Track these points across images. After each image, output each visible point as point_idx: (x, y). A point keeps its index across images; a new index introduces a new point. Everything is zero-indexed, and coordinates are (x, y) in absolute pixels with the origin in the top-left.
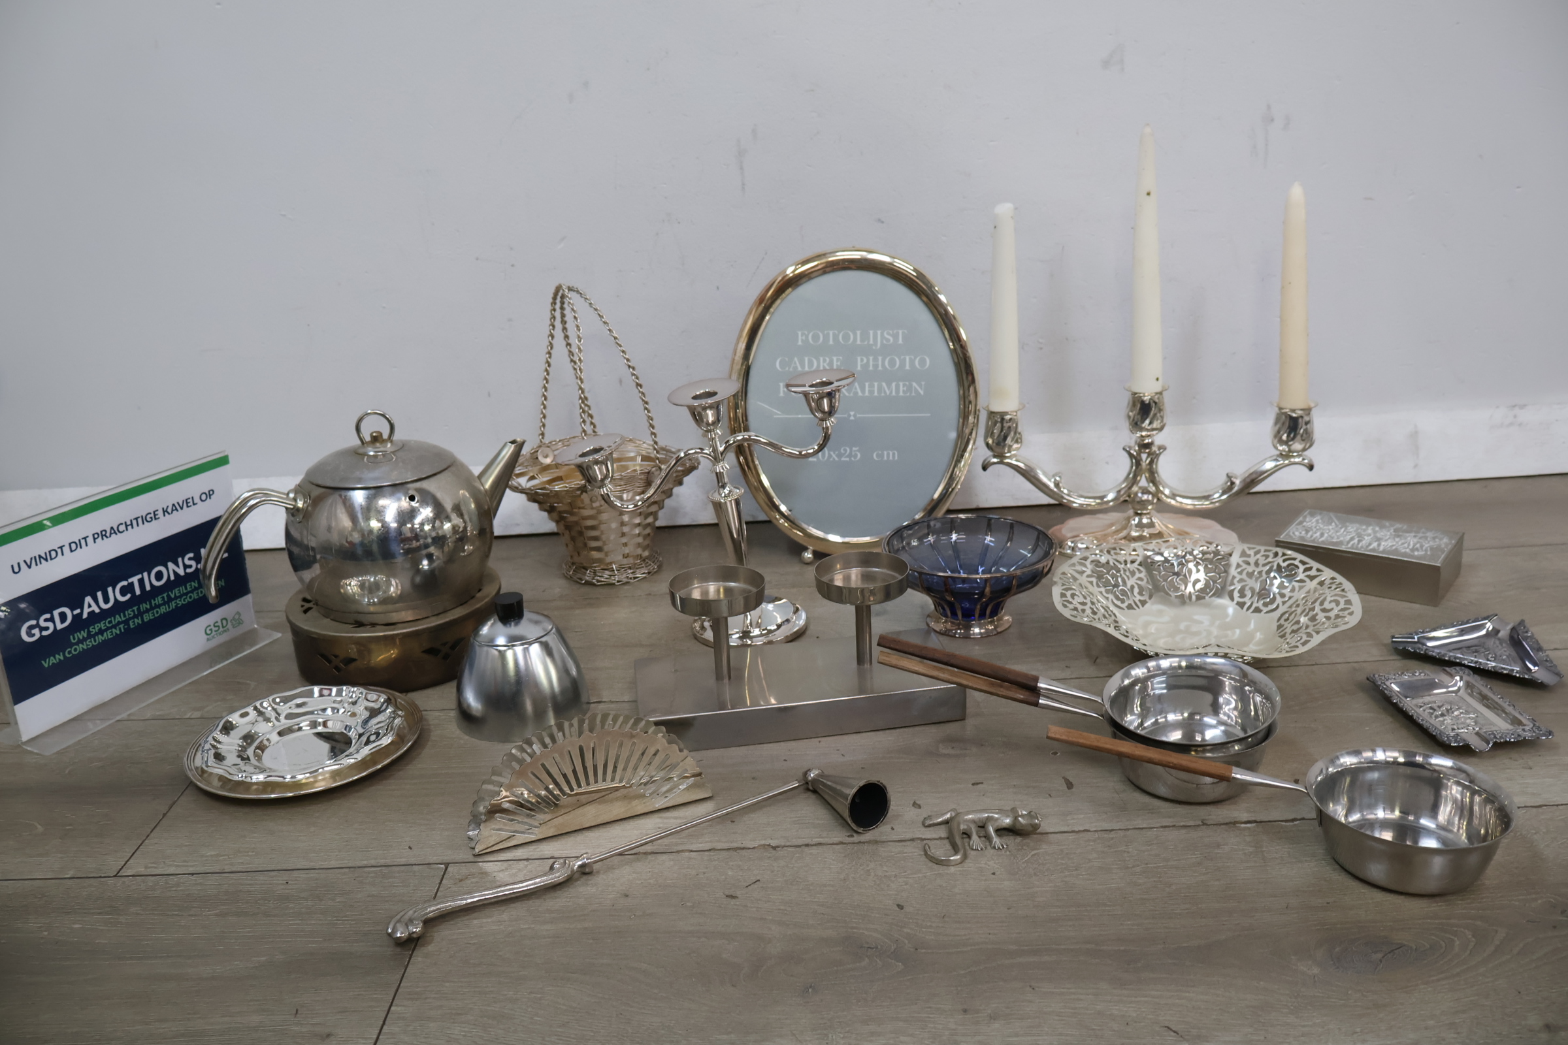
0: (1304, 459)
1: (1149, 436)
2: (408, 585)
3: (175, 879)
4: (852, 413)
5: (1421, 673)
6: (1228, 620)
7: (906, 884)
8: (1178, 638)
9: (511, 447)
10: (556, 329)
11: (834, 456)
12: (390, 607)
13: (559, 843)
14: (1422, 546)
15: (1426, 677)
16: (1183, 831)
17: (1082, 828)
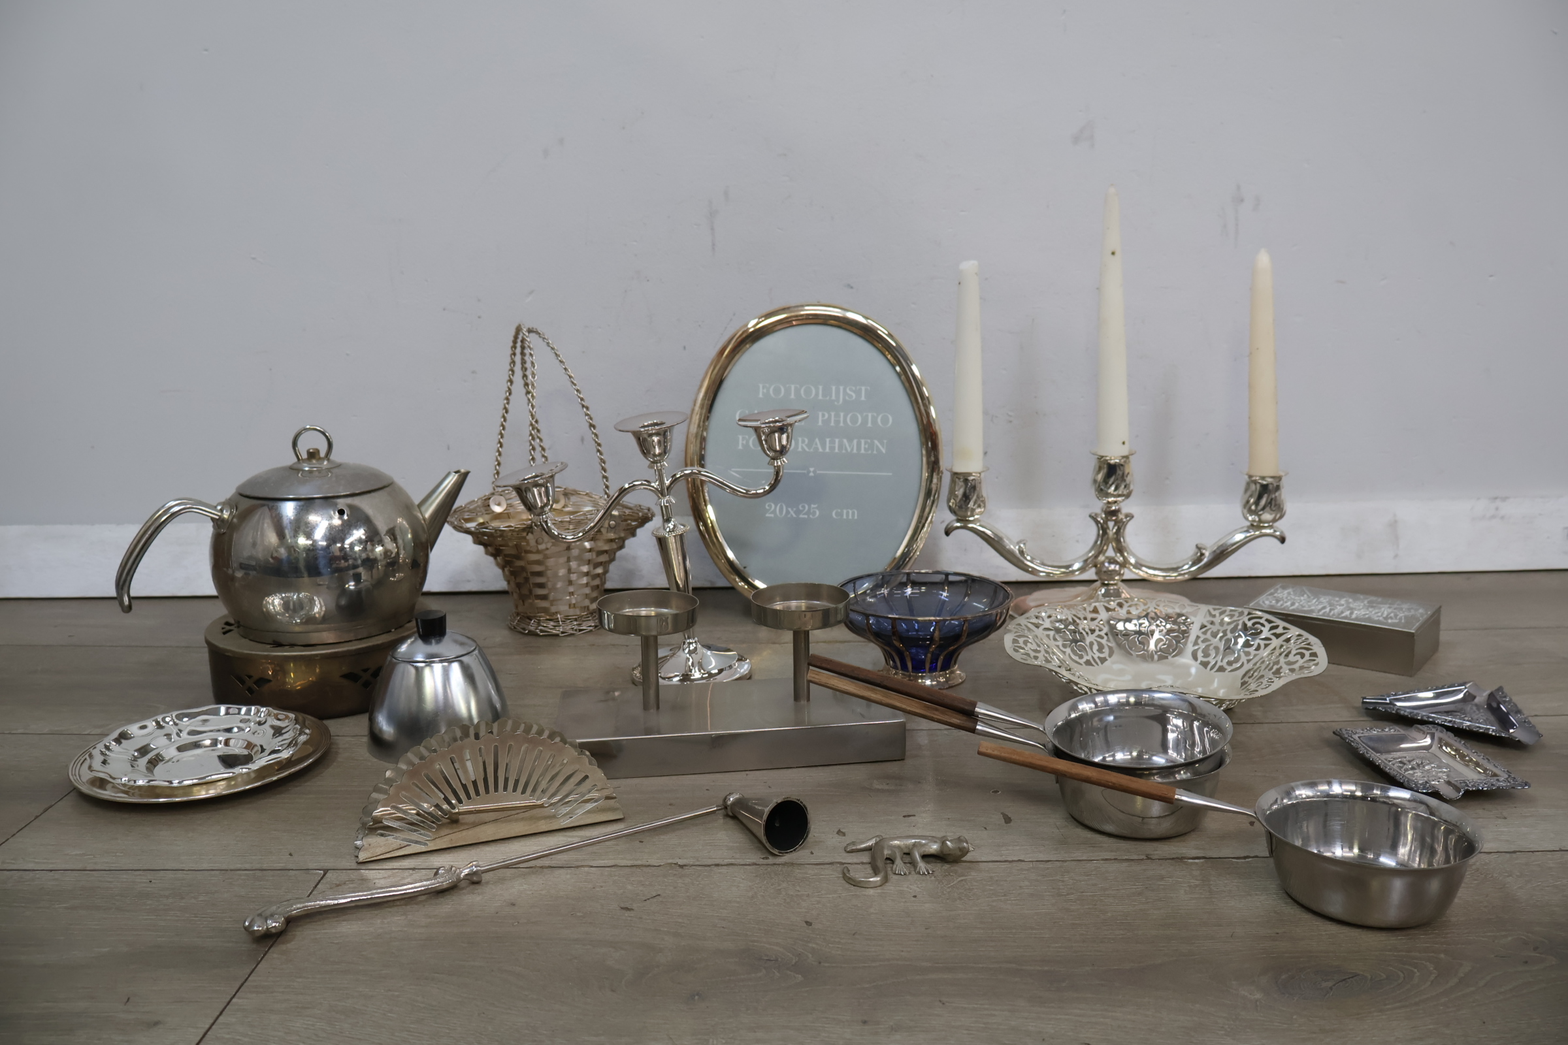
0: (1275, 531)
1: (1115, 502)
2: (333, 606)
3: (31, 874)
4: (812, 469)
5: (1391, 730)
6: (1190, 679)
7: (819, 902)
9: (455, 476)
10: (516, 374)
11: (792, 512)
12: (311, 627)
13: (451, 855)
14: (1396, 616)
15: (1396, 733)
16: (1125, 864)
17: (1016, 859)
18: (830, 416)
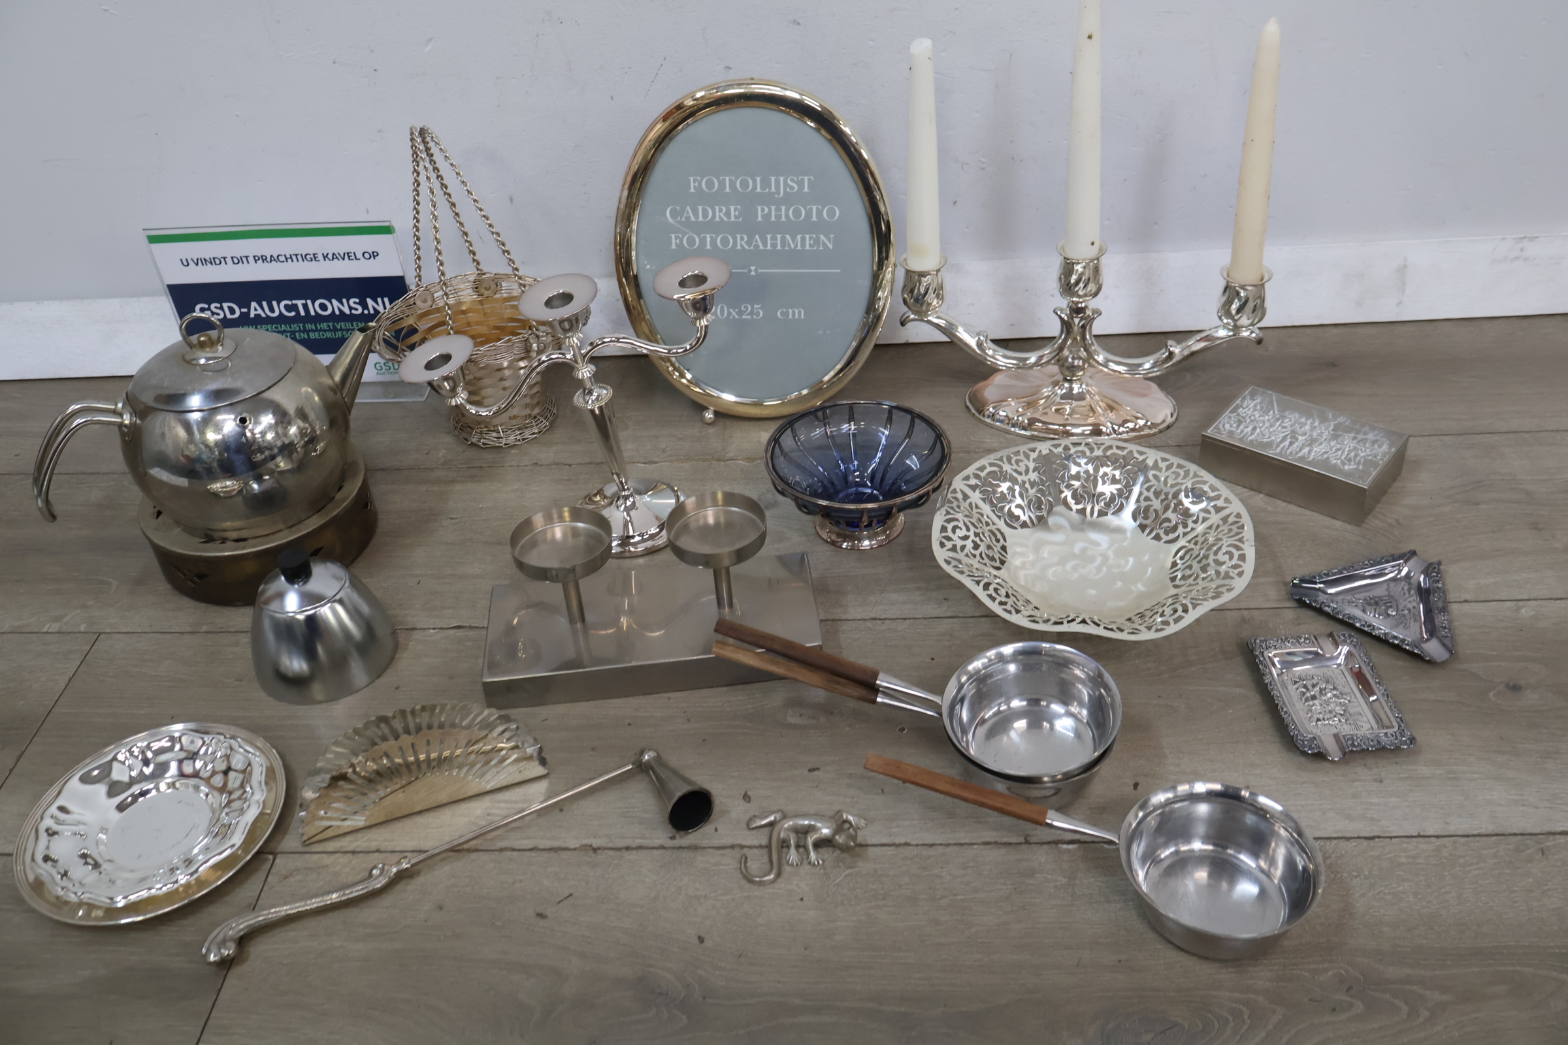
0: (1251, 333)
1: (1082, 301)
4: (753, 268)
5: (1308, 638)
6: (1125, 544)
7: (714, 909)
8: (1069, 566)
10: (421, 164)
11: (734, 314)
12: (239, 523)
14: (1356, 456)
15: (1310, 646)
16: (1003, 851)
17: (902, 841)
18: (770, 210)
